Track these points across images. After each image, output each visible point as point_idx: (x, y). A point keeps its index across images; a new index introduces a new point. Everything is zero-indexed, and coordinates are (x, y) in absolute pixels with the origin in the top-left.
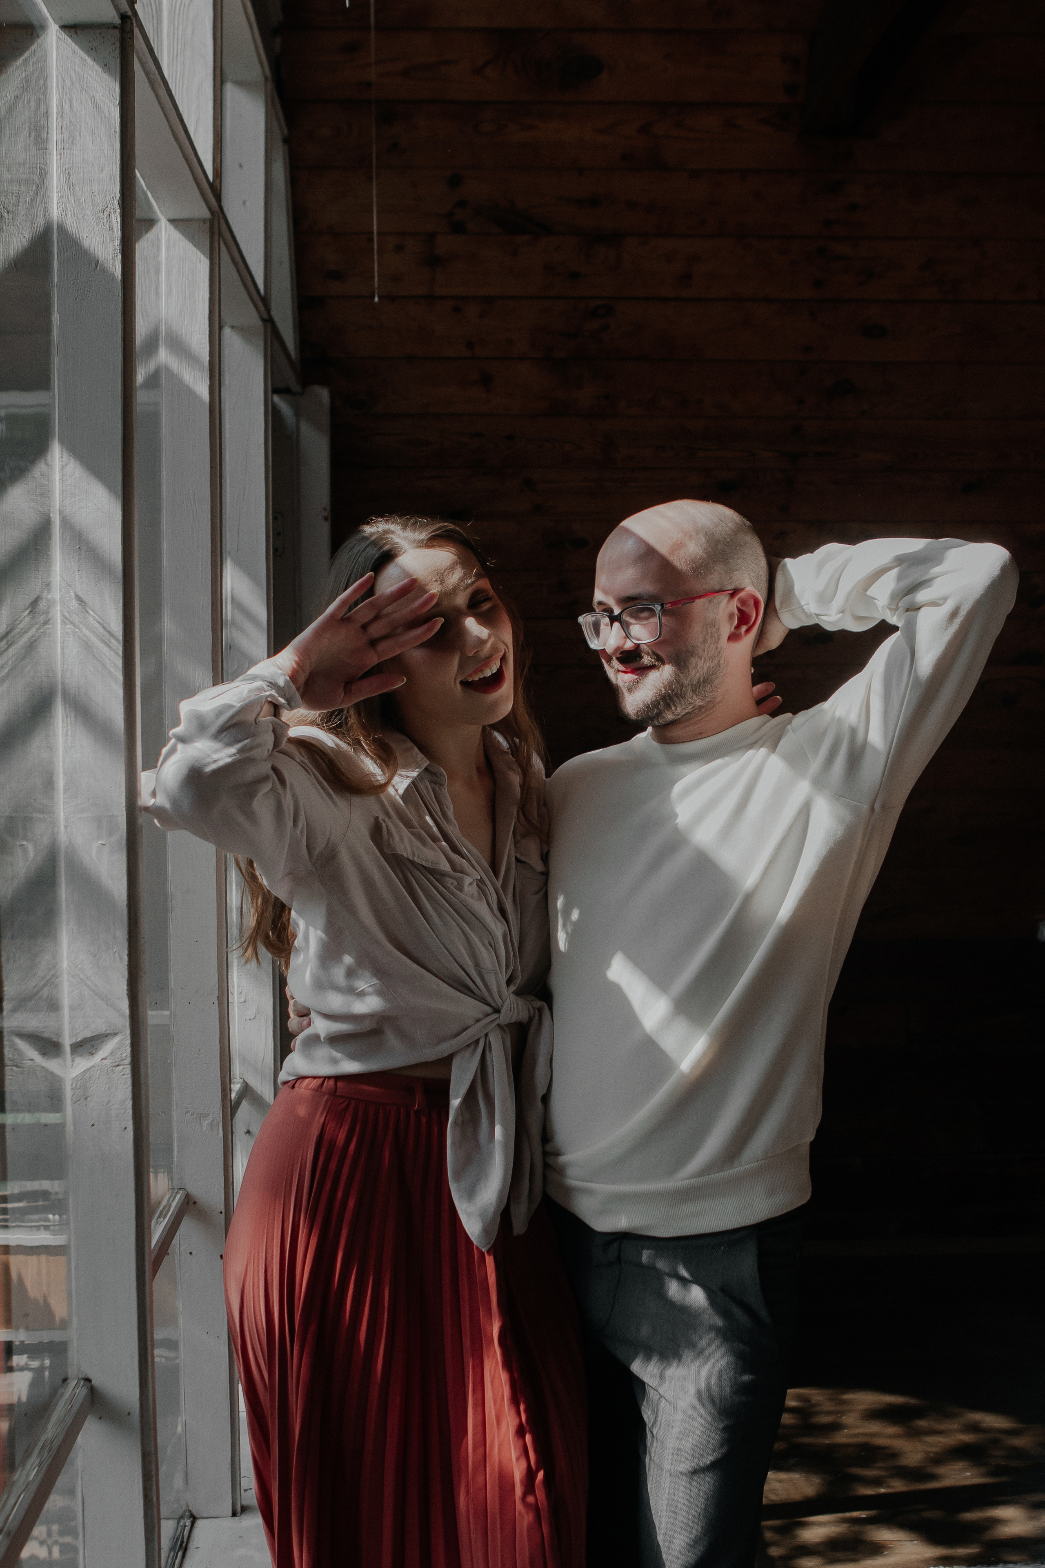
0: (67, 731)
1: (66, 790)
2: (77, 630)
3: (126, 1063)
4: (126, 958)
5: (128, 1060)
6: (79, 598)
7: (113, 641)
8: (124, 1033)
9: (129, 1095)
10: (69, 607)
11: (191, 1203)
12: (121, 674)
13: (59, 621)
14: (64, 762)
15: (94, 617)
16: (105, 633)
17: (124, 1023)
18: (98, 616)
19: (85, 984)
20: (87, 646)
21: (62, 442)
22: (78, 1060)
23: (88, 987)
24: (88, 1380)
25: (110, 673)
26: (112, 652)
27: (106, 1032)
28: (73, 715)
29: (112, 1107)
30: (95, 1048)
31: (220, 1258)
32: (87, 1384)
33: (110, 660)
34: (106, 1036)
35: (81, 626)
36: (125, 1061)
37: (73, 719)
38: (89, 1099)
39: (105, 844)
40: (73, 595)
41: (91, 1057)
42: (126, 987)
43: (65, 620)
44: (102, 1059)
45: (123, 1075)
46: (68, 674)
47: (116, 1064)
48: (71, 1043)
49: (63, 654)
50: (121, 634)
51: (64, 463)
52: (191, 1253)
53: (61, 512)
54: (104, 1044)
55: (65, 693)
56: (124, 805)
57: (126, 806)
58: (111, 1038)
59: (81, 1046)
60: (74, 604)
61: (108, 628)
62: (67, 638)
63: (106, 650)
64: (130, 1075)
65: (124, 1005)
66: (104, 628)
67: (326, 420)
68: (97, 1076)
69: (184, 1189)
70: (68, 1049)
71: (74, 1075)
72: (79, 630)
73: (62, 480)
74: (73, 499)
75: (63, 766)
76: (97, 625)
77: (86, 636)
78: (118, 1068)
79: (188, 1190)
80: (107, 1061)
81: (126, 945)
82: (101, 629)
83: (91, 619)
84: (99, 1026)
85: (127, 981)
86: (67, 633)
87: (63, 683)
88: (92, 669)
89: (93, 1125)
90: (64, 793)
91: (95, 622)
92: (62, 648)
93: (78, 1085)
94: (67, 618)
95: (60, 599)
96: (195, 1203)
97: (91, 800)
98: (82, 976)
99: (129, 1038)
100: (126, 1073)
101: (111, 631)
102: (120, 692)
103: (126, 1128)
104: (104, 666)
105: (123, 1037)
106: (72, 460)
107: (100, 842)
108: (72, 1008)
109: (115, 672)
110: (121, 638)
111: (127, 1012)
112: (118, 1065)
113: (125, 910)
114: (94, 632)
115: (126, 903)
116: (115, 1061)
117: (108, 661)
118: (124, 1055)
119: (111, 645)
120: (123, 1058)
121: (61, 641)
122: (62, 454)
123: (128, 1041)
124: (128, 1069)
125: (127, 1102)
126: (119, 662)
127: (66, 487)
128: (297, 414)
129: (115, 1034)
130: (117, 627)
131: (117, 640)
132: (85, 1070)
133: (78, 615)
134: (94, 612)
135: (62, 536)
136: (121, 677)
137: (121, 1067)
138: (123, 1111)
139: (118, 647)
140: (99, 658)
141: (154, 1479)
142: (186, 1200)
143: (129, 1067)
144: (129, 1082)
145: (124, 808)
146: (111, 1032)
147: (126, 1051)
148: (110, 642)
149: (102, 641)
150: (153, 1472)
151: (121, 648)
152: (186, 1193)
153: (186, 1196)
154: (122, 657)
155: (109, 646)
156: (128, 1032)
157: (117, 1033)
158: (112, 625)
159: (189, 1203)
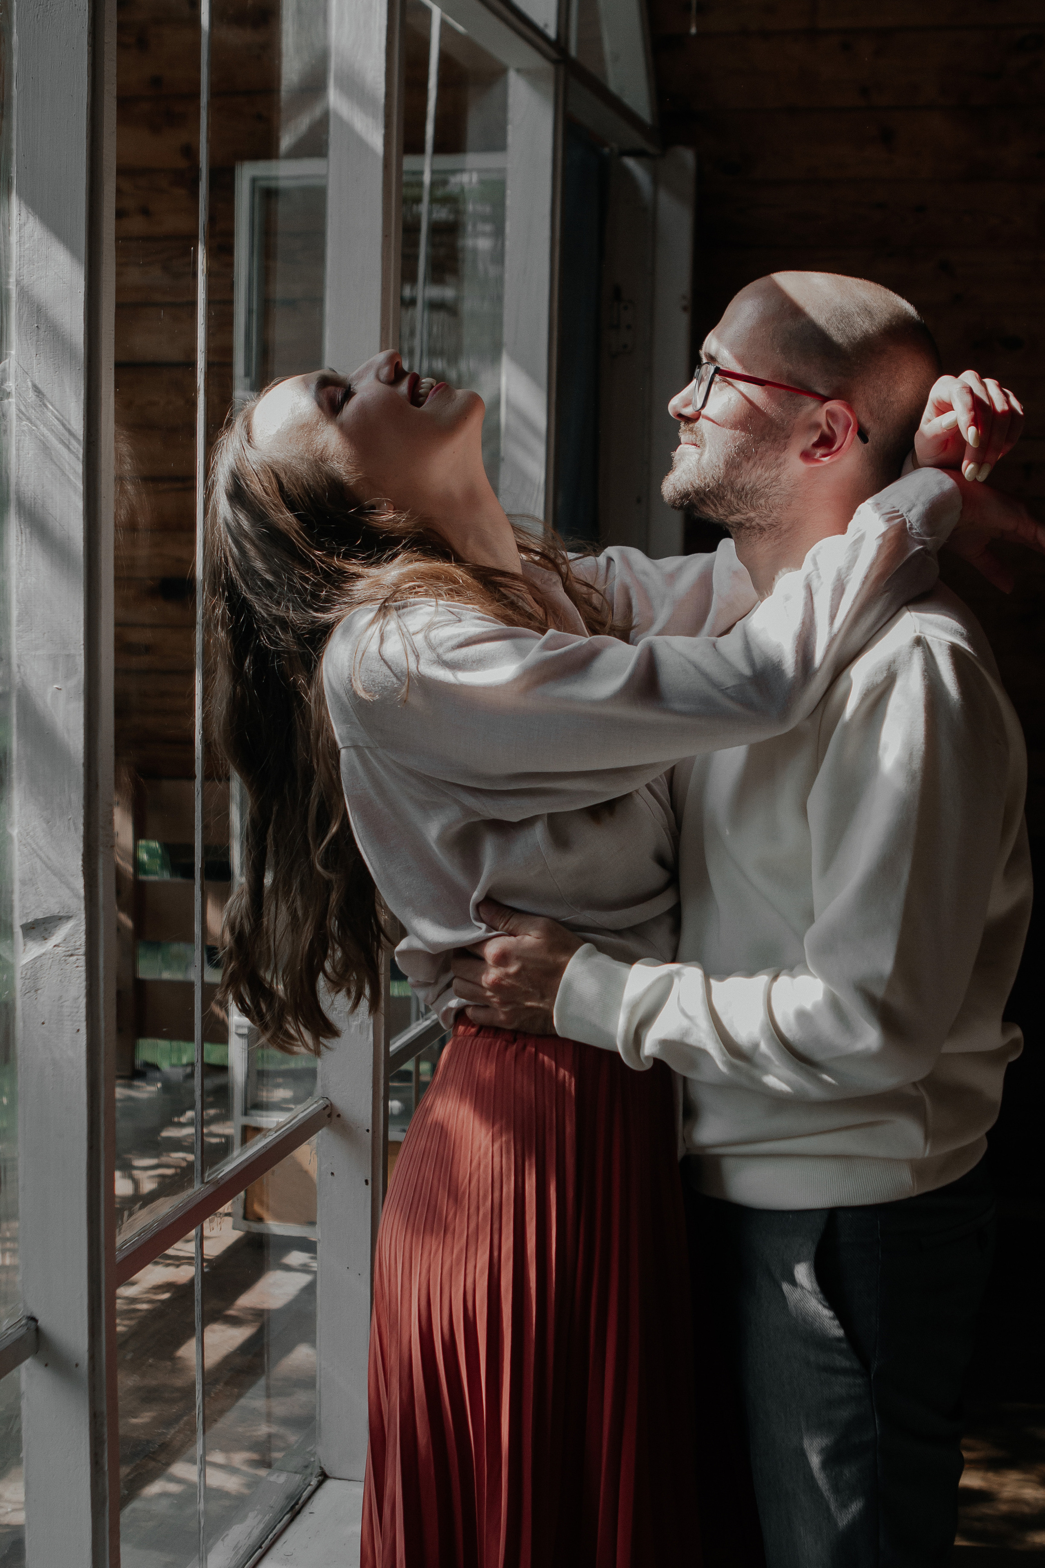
0: (22, 550)
1: (19, 621)
2: (34, 428)
3: (80, 953)
4: (82, 827)
5: (82, 950)
6: (36, 389)
7: (73, 442)
8: (78, 918)
9: (83, 992)
10: (25, 400)
11: (334, 1116)
12: (81, 482)
13: (14, 417)
14: (17, 587)
15: (52, 411)
16: (64, 431)
17: (78, 906)
18: (57, 410)
19: (38, 855)
20: (45, 448)
21: (20, 195)
22: (30, 944)
23: (41, 859)
24: (33, 1319)
25: (69, 480)
26: (71, 455)
27: (59, 915)
28: (28, 531)
29: (63, 1004)
30: (48, 932)
31: (364, 1183)
32: (33, 1324)
33: (69, 464)
34: (60, 919)
35: (38, 423)
36: (79, 950)
37: (28, 536)
38: (39, 992)
39: (60, 689)
40: (30, 384)
41: (43, 942)
42: (81, 863)
43: (21, 415)
44: (54, 946)
45: (77, 967)
46: (24, 481)
47: (70, 953)
48: (21, 924)
49: (18, 456)
50: (82, 433)
51: (22, 222)
52: (332, 1174)
53: (18, 283)
54: (57, 928)
55: (20, 504)
57: (84, 644)
58: (65, 921)
59: (33, 928)
60: (31, 395)
61: (68, 426)
62: (23, 437)
63: (65, 452)
64: (83, 968)
65: (79, 883)
66: (64, 425)
68: (49, 965)
69: (327, 1098)
70: (18, 931)
71: (24, 962)
72: (37, 427)
73: (20, 242)
74: (31, 266)
75: (17, 592)
76: (56, 422)
77: (43, 435)
78: (71, 958)
79: (332, 1100)
80: (60, 948)
81: (82, 812)
82: (60, 427)
83: (50, 414)
84: (52, 907)
85: (83, 855)
86: (23, 431)
87: (17, 492)
88: (50, 476)
89: (43, 1023)
90: (18, 625)
91: (53, 418)
92: (18, 449)
93: (29, 974)
94: (23, 413)
95: (16, 389)
96: (339, 1116)
97: (46, 635)
98: (34, 846)
99: (83, 923)
100: (80, 965)
101: (71, 428)
102: (78, 503)
103: (78, 1030)
104: (63, 473)
105: (78, 922)
106: (31, 218)
107: (56, 686)
108: (23, 883)
109: (74, 480)
110: (81, 438)
111: (82, 892)
112: (72, 955)
113: (81, 770)
114: (52, 430)
115: (82, 761)
116: (68, 949)
117: (67, 467)
118: (78, 943)
119: (71, 447)
120: (77, 947)
121: (16, 440)
122: (20, 211)
123: (83, 928)
124: (81, 961)
125: (81, 1000)
126: (79, 468)
127: (24, 251)
128: (656, 181)
129: (69, 918)
130: (78, 425)
131: (78, 440)
132: (35, 958)
133: (35, 409)
134: (52, 405)
135: (19, 312)
136: (80, 485)
137: (75, 958)
138: (76, 1010)
139: (79, 449)
140: (58, 463)
141: (106, 1445)
142: (327, 1111)
143: (83, 958)
144: (83, 975)
145: (82, 647)
146: (65, 915)
147: (81, 939)
148: (69, 442)
149: (62, 442)
150: (106, 1436)
151: (81, 451)
152: (328, 1103)
153: (327, 1106)
154: (83, 461)
155: (69, 449)
156: (83, 916)
157: (71, 917)
158: (73, 422)
159: (329, 1116)
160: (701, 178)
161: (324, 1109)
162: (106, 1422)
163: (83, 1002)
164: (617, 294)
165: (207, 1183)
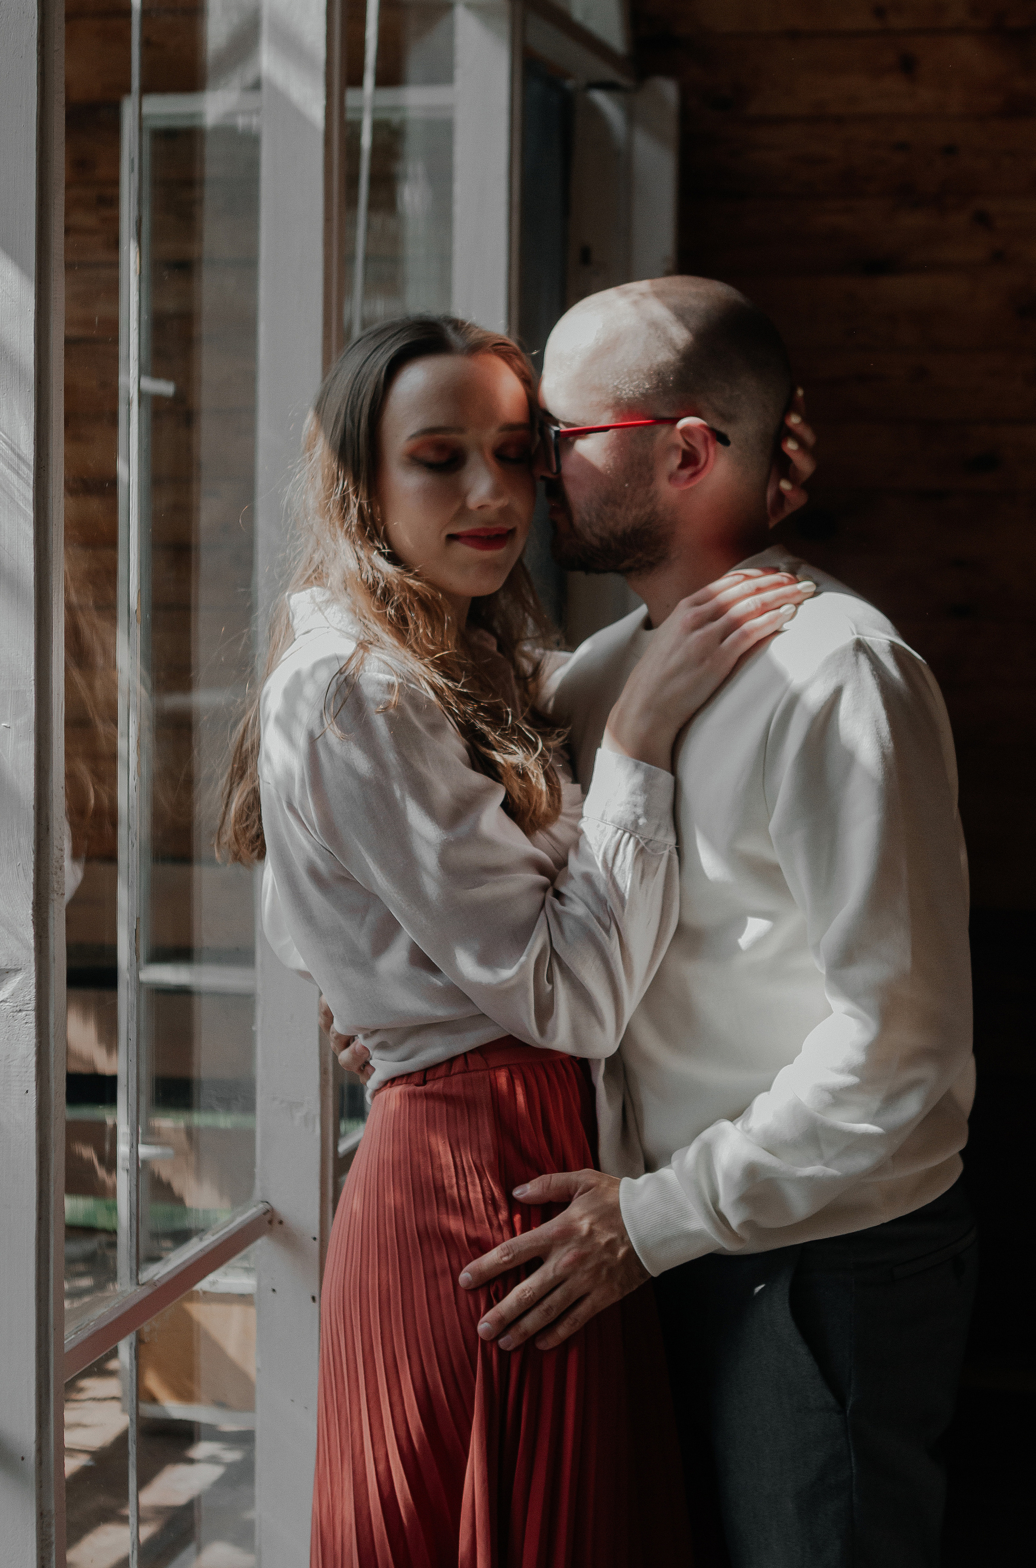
3: (30, 1009)
4: (31, 875)
5: (32, 1005)
7: (23, 467)
8: (27, 970)
9: (33, 1049)
11: (276, 1223)
12: (32, 509)
16: (13, 456)
17: (28, 957)
18: (5, 434)
26: (20, 481)
27: (6, 967)
29: (11, 1063)
31: (310, 1300)
33: (18, 490)
34: (7, 972)
36: (28, 1005)
39: (9, 727)
42: (31, 912)
45: (26, 1023)
47: (18, 1008)
50: (32, 458)
52: (274, 1290)
54: (5, 982)
56: (33, 678)
57: (34, 680)
58: (13, 974)
61: (17, 450)
63: (14, 478)
64: (33, 1024)
65: (29, 934)
66: (13, 450)
67: (670, 127)
69: (267, 1202)
78: (20, 1014)
79: (272, 1205)
80: (7, 1004)
81: (32, 857)
82: (9, 452)
85: (33, 903)
96: (281, 1222)
99: (34, 976)
100: (29, 1021)
101: (20, 453)
102: (29, 531)
103: (27, 1092)
104: (12, 500)
105: (27, 975)
107: (3, 724)
109: (24, 507)
110: (32, 463)
111: (32, 943)
112: (20, 1011)
113: (32, 813)
115: (32, 803)
116: (16, 1005)
117: (16, 493)
118: (28, 998)
119: (20, 472)
120: (26, 1002)
123: (33, 981)
124: (32, 1017)
125: (30, 1058)
126: (30, 494)
128: (631, 118)
129: (17, 971)
130: (28, 449)
131: (28, 465)
136: (30, 512)
137: (24, 1013)
138: (25, 1070)
139: (29, 474)
140: (6, 489)
141: (54, 1547)
142: (268, 1217)
143: (33, 1013)
144: (33, 1032)
145: (33, 682)
146: (13, 967)
147: (30, 994)
148: (19, 468)
149: (10, 467)
150: (53, 1538)
151: (32, 476)
152: (268, 1207)
153: (268, 1211)
154: (34, 487)
155: (18, 474)
156: (33, 968)
157: (21, 969)
158: (22, 447)
159: (270, 1222)
160: (685, 115)
161: (265, 1214)
162: (53, 1522)
163: (32, 1060)
164: (586, 256)
165: (143, 1285)
